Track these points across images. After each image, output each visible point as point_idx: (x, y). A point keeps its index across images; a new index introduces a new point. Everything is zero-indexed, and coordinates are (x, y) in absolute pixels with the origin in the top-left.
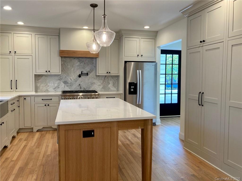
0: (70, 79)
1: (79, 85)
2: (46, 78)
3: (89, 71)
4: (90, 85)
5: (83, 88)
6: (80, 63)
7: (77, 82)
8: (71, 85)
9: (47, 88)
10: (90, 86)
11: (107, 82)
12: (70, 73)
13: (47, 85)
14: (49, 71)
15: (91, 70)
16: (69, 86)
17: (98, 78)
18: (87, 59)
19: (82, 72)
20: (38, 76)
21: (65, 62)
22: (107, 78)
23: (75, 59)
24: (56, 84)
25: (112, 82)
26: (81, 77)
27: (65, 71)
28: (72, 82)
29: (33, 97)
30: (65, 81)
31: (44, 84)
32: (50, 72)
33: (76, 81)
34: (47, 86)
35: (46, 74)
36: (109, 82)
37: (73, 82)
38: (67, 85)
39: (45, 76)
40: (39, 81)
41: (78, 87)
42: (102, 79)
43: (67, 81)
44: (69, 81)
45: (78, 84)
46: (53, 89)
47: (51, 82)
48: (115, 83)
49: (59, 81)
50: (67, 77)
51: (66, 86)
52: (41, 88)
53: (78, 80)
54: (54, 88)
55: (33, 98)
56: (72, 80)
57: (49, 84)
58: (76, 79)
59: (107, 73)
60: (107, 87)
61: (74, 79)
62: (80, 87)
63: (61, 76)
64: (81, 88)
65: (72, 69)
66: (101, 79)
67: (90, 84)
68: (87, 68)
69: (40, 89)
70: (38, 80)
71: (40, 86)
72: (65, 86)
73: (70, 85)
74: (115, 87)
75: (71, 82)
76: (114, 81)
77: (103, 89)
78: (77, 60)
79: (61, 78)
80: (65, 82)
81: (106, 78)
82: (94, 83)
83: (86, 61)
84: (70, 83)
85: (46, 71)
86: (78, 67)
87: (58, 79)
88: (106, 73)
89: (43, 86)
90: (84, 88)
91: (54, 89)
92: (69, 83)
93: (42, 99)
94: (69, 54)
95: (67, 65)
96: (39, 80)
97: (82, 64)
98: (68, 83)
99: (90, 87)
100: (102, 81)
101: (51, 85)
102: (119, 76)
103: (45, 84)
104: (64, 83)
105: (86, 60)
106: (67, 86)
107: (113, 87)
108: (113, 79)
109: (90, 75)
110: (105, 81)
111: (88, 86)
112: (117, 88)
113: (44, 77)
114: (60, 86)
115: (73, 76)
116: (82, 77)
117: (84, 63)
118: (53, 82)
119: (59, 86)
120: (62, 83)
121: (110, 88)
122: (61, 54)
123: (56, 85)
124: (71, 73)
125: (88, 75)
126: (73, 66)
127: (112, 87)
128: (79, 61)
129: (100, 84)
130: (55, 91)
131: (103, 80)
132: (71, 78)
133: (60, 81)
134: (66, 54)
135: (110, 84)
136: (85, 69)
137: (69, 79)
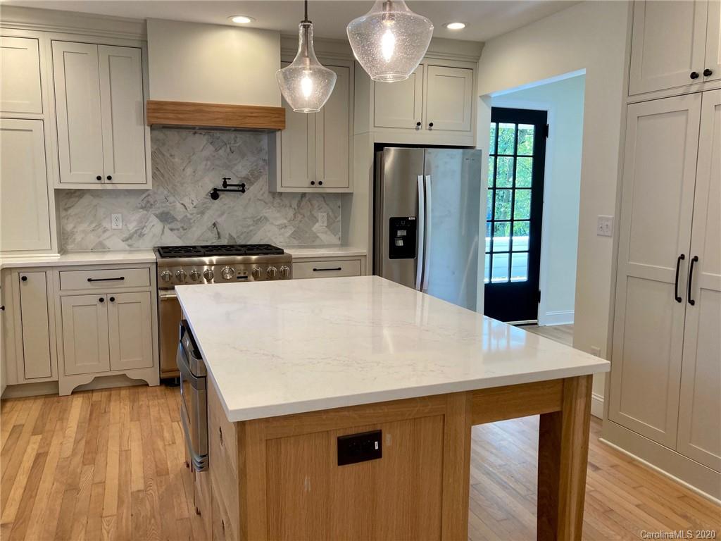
0: (182, 204)
1: (214, 225)
2: (95, 201)
3: (247, 178)
4: (249, 226)
5: (227, 236)
6: (216, 150)
7: (206, 217)
8: (185, 227)
9: (101, 239)
10: (251, 228)
11: (309, 214)
12: (182, 184)
13: (99, 225)
14: (109, 178)
15: (252, 172)
16: (178, 229)
17: (279, 201)
18: (238, 136)
19: (225, 183)
20: (67, 194)
21: (164, 144)
22: (309, 201)
23: (196, 135)
24: (135, 224)
25: (325, 214)
26: (220, 197)
27: (163, 176)
28: (188, 215)
29: (56, 272)
30: (163, 213)
31: (91, 223)
32: (114, 180)
33: (202, 213)
34: (100, 230)
35: (99, 187)
36: (315, 215)
37: (191, 214)
38: (172, 225)
39: (92, 195)
40: (70, 211)
41: (210, 233)
42: (291, 206)
43: (171, 212)
44: (179, 212)
45: (210, 224)
46: (123, 241)
47: (114, 216)
48: (336, 218)
49: (143, 212)
50: (171, 199)
51: (167, 230)
52: (78, 238)
53: (207, 208)
54: (124, 236)
55: (53, 275)
56: (190, 207)
57: (105, 224)
58: (205, 203)
59: (313, 183)
60: (306, 232)
61: (195, 204)
62: (218, 233)
63: (149, 195)
64: (219, 238)
65: (189, 171)
66: (288, 205)
67: (250, 222)
68: (239, 167)
69: (75, 239)
70: (66, 210)
71: (75, 230)
72: (163, 231)
73: (182, 227)
74: (334, 233)
75: (186, 216)
76: (330, 213)
77: (295, 238)
78: (206, 137)
79: (148, 202)
80: (165, 217)
81: (305, 200)
82: (266, 218)
83: (235, 141)
84: (182, 221)
85: (99, 178)
86: (209, 163)
87: (139, 206)
88: (308, 183)
89: (84, 231)
90: (231, 236)
91: (127, 240)
92: (177, 220)
93: (89, 280)
94: (180, 116)
95: (171, 156)
96: (70, 208)
97: (221, 152)
98: (174, 219)
99: (251, 231)
100: (291, 213)
101: (114, 226)
102: (352, 193)
103: (94, 225)
104: (161, 221)
105: (236, 137)
106: (172, 230)
107: (329, 233)
108: (327, 205)
109: (251, 190)
110: (301, 211)
111: (245, 230)
112: (340, 233)
113: (86, 200)
114: (146, 231)
115: (193, 196)
116: (223, 200)
117: (229, 150)
118: (120, 215)
119: (143, 228)
120: (154, 220)
121: (318, 237)
122: (150, 115)
123: (132, 227)
124: (185, 185)
125: (243, 191)
126: (189, 158)
127: (326, 233)
128: (210, 141)
129: (285, 221)
130: (128, 248)
131: (294, 209)
132: (186, 201)
133: (145, 212)
134: (171, 116)
135: (317, 221)
136: (233, 171)
137: (179, 206)
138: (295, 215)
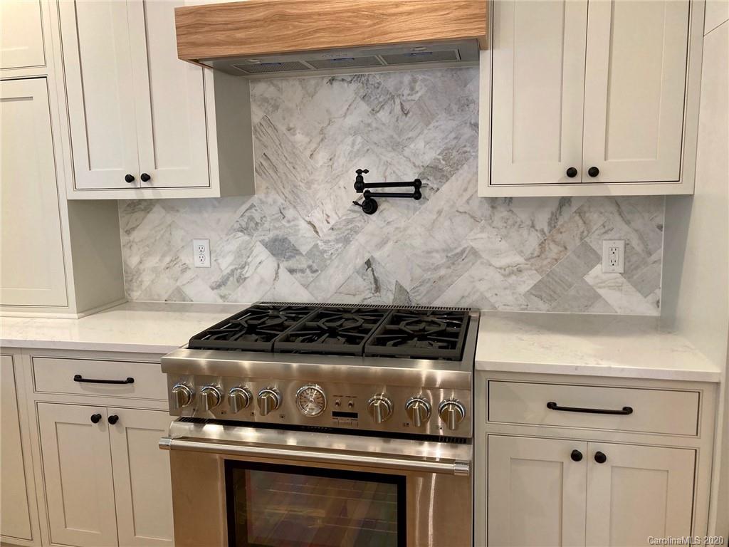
0: (310, 223)
2: (169, 218)
3: (434, 169)
4: (437, 268)
5: (393, 288)
9: (178, 284)
11: (578, 242)
14: (145, 178)
15: (446, 154)
16: (302, 271)
17: (505, 214)
18: (420, 77)
19: (359, 179)
21: (276, 107)
22: (580, 213)
23: (336, 84)
24: (230, 259)
25: (620, 244)
27: (276, 171)
33: (346, 241)
34: (177, 268)
36: (594, 246)
38: (292, 263)
41: (360, 279)
42: (533, 226)
43: (291, 239)
44: (304, 238)
45: (360, 262)
46: (213, 289)
51: (283, 273)
52: (147, 279)
53: (355, 231)
57: (184, 258)
58: (350, 221)
60: (570, 286)
66: (529, 223)
67: (439, 259)
68: (420, 144)
73: (310, 267)
74: (643, 287)
76: (635, 242)
77: (540, 297)
80: (281, 248)
81: (567, 213)
82: (475, 253)
83: (412, 89)
90: (400, 289)
92: (301, 254)
93: (78, 378)
96: (133, 229)
97: (383, 115)
98: (296, 252)
99: (441, 278)
100: (533, 241)
104: (274, 255)
107: (628, 287)
108: (628, 223)
109: (444, 192)
110: (559, 237)
112: (659, 292)
113: (156, 215)
114: (248, 272)
115: (329, 207)
116: (385, 213)
117: (398, 107)
119: (243, 268)
120: (261, 253)
121: (598, 297)
122: (184, 40)
123: (226, 264)
124: (315, 186)
126: (322, 131)
127: (619, 288)
128: (362, 93)
129: (519, 259)
130: (220, 301)
131: (542, 231)
132: (317, 217)
133: (247, 238)
134: (220, 36)
135: (599, 259)
136: (407, 152)
138: (542, 245)
